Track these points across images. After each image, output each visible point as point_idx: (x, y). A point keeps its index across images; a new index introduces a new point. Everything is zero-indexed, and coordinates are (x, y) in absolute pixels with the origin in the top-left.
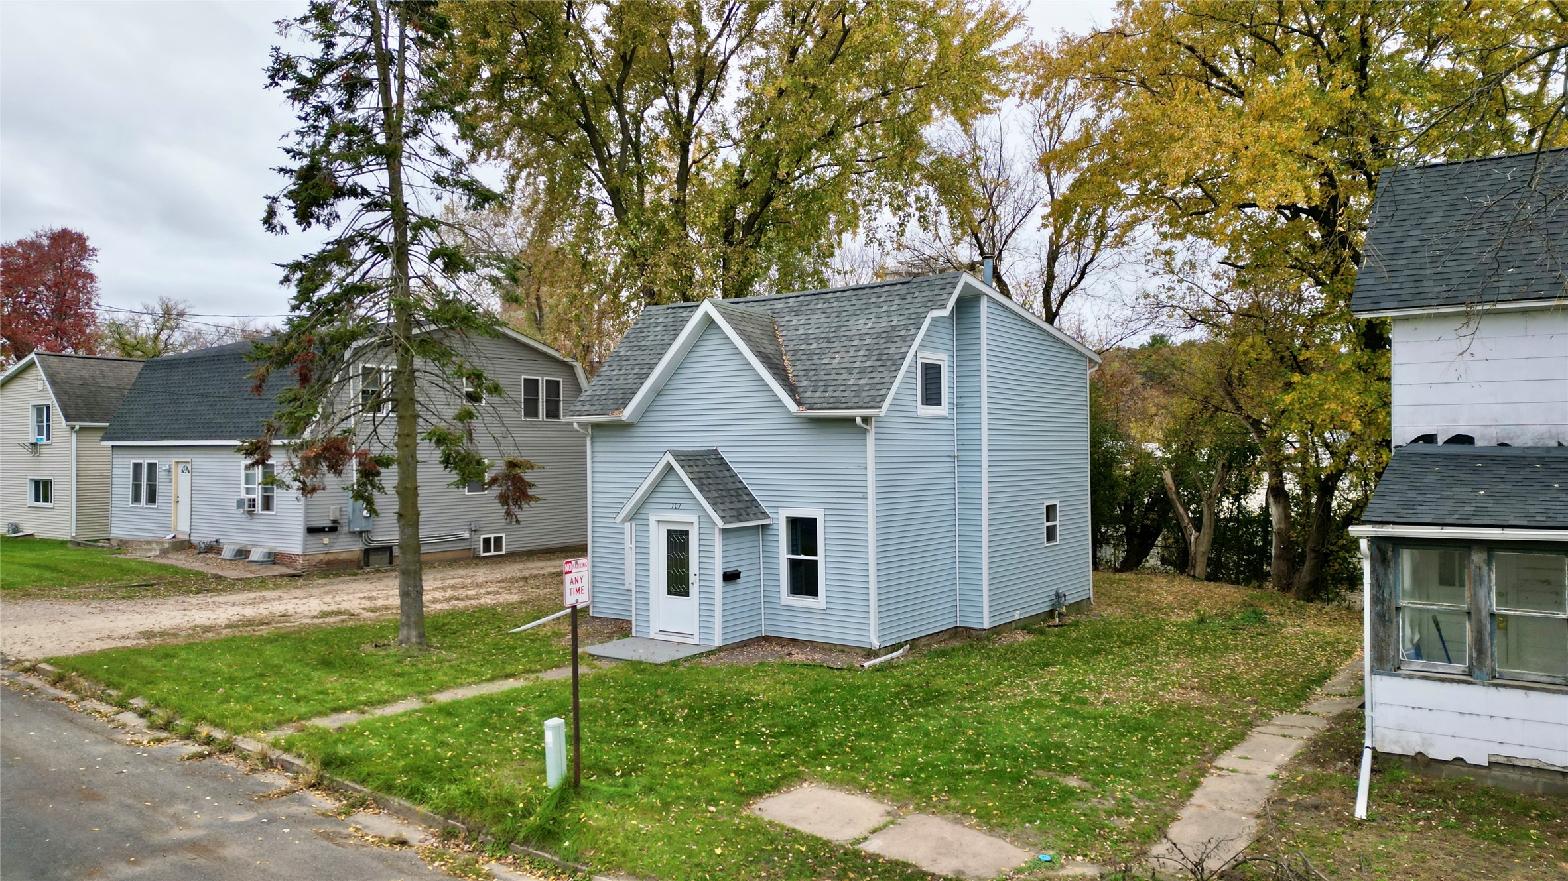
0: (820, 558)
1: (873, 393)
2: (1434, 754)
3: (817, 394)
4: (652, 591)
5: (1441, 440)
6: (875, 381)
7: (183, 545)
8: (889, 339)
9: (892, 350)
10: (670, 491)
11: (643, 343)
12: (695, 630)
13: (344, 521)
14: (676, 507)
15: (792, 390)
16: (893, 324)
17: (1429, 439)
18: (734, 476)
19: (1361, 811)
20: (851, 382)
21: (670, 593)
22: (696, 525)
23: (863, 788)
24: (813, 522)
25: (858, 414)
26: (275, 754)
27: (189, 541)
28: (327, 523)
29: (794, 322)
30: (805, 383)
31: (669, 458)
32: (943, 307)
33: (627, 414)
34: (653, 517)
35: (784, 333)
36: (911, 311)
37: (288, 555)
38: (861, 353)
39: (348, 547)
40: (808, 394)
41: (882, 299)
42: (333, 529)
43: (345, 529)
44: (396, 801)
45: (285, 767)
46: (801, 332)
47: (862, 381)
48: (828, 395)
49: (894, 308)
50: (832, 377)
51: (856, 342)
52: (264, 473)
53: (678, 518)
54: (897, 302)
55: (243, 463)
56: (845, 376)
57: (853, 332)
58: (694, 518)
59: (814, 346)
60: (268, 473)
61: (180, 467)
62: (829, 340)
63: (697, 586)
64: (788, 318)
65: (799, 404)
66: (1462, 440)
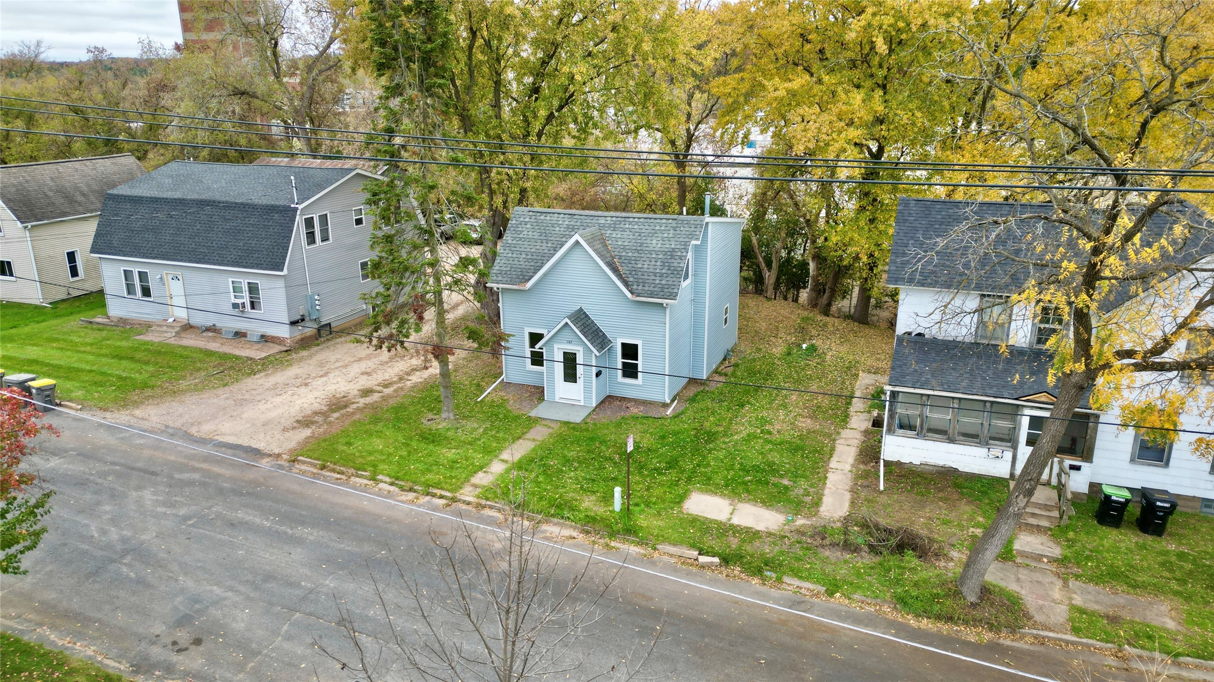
0: (640, 361)
1: (670, 290)
2: (903, 461)
3: (640, 288)
4: (556, 380)
5: (913, 335)
6: (670, 283)
7: (188, 327)
8: (672, 257)
9: (676, 265)
10: (566, 334)
11: (521, 236)
12: (582, 399)
13: (307, 314)
14: (570, 342)
15: (626, 284)
16: (673, 246)
17: (910, 334)
18: (593, 322)
19: (882, 488)
20: (657, 282)
21: (565, 381)
22: (582, 352)
23: (716, 494)
24: (636, 346)
25: (665, 301)
27: (189, 324)
28: (298, 317)
29: (614, 235)
30: (631, 279)
31: (567, 320)
32: (697, 239)
33: (529, 285)
34: (556, 346)
35: (610, 242)
36: (681, 240)
37: (278, 338)
38: (659, 263)
39: (309, 329)
40: (635, 287)
41: (663, 228)
42: (303, 320)
43: (307, 319)
45: (491, 507)
46: (620, 243)
47: (663, 282)
48: (646, 288)
49: (671, 235)
50: (646, 277)
51: (654, 256)
52: (249, 288)
53: (570, 348)
54: (672, 232)
55: (230, 280)
56: (653, 277)
57: (651, 249)
58: (581, 349)
59: (630, 254)
60: (253, 289)
61: (170, 277)
62: (638, 251)
63: (582, 379)
64: (609, 232)
65: (632, 293)
66: (920, 335)
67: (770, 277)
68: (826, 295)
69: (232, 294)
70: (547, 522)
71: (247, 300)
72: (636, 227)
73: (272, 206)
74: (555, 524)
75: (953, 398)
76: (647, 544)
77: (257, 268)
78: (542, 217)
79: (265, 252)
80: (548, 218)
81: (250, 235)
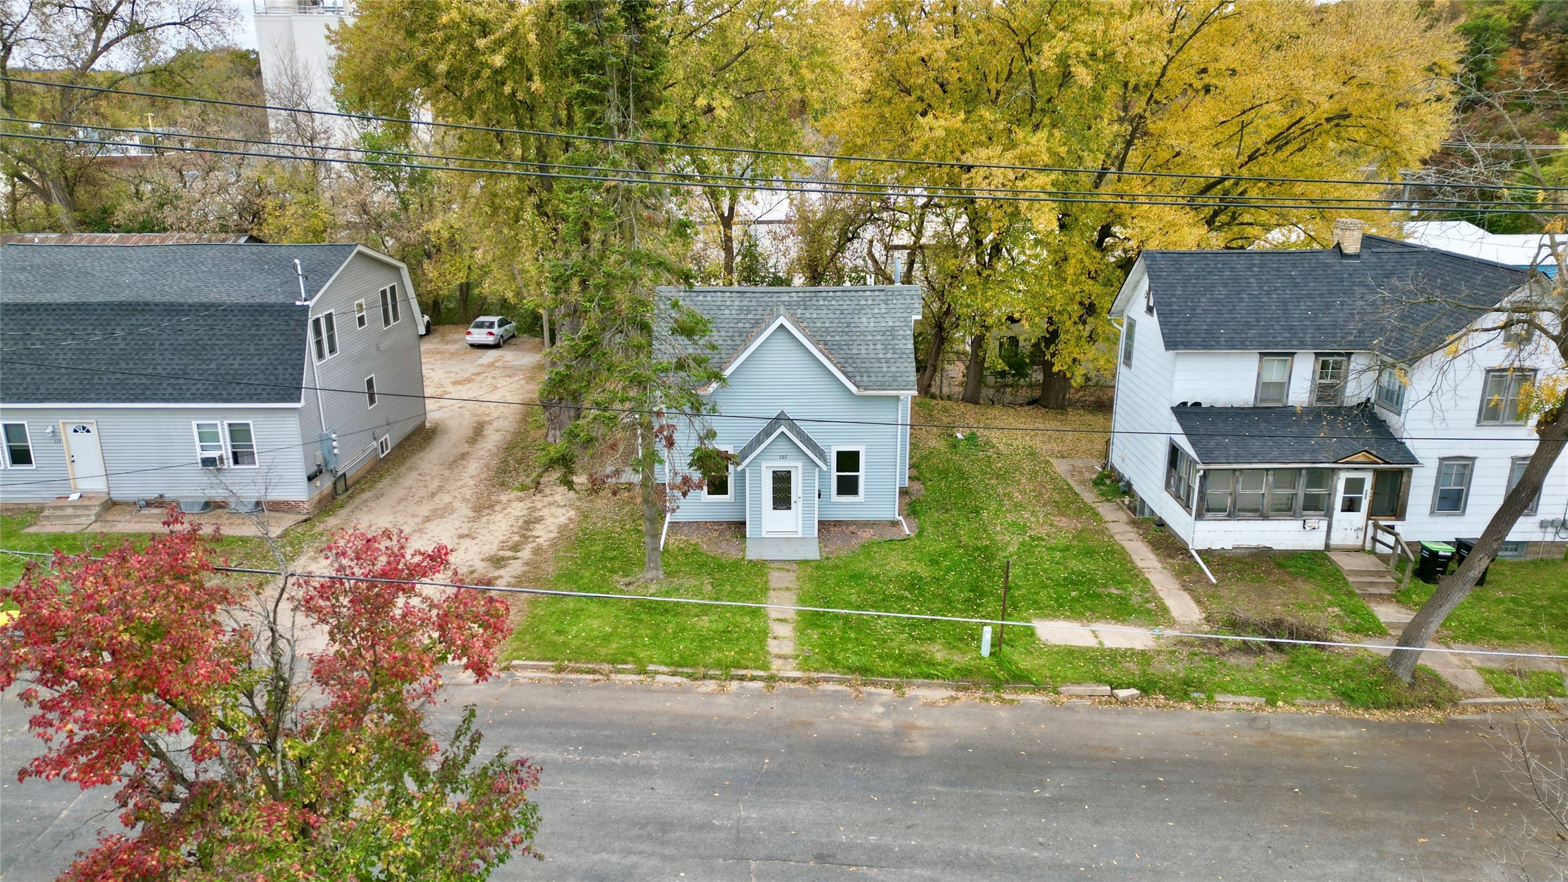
0: (861, 474)
1: (904, 378)
2: (1214, 548)
3: (865, 379)
4: (763, 509)
5: (1190, 405)
6: (902, 369)
7: (113, 505)
8: (894, 337)
9: (901, 346)
10: (779, 447)
12: (799, 529)
13: (323, 463)
14: (783, 457)
15: (849, 375)
16: (890, 324)
17: (1185, 404)
20: (885, 369)
21: (774, 508)
22: (799, 467)
24: (856, 454)
25: (901, 393)
26: (815, 675)
27: (110, 499)
28: (315, 468)
29: (808, 315)
30: (851, 369)
31: (782, 428)
32: (918, 313)
33: (711, 390)
34: (764, 465)
36: (898, 315)
37: (287, 503)
38: (879, 346)
39: (328, 483)
40: (859, 378)
41: (870, 302)
42: (321, 472)
43: (324, 469)
44: (920, 681)
45: (826, 680)
46: (819, 325)
47: (893, 369)
48: (873, 379)
49: (883, 311)
50: (868, 365)
51: (870, 337)
52: (231, 432)
53: (782, 465)
54: (883, 306)
55: (194, 423)
56: (877, 365)
57: (863, 329)
58: (799, 464)
59: (837, 338)
60: (239, 434)
61: (71, 428)
62: (847, 333)
63: (800, 504)
64: (800, 311)
65: (858, 387)
66: (1197, 404)
69: (198, 444)
70: (909, 685)
71: (227, 452)
72: (833, 302)
73: (261, 305)
74: (919, 686)
75: (1267, 470)
76: (1045, 689)
77: (251, 400)
78: (700, 298)
79: (261, 376)
80: (709, 298)
81: (226, 351)
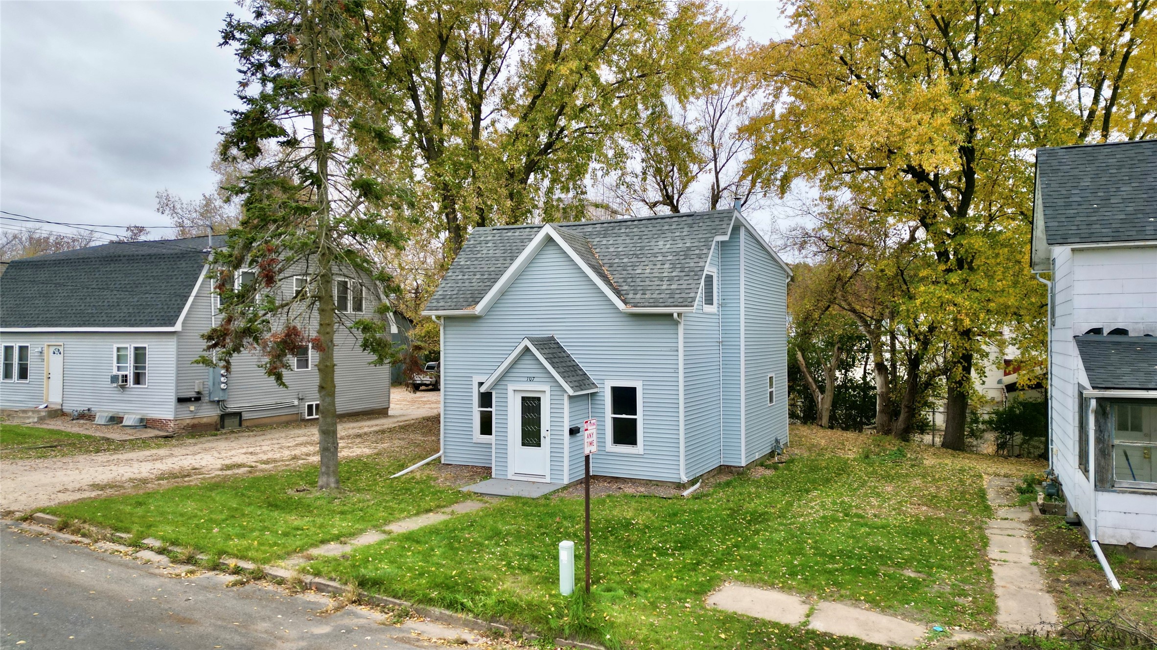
0: (639, 417)
1: (683, 295)
2: (1140, 543)
3: (638, 296)
4: (510, 443)
5: (1105, 332)
6: (684, 286)
7: (58, 414)
8: (686, 256)
9: (692, 265)
10: (527, 366)
11: (479, 255)
12: (547, 473)
13: (206, 392)
14: (531, 379)
15: (618, 293)
16: (688, 245)
17: (1097, 331)
18: (569, 356)
19: (1116, 585)
20: (664, 287)
21: (523, 444)
22: (548, 393)
24: (633, 390)
25: (674, 311)
26: (308, 579)
27: (62, 410)
28: (192, 394)
29: (604, 242)
30: (626, 288)
31: (527, 343)
32: (724, 234)
33: (479, 309)
34: (511, 387)
35: (598, 250)
36: (700, 236)
37: (160, 421)
38: (667, 266)
39: (208, 413)
40: (631, 296)
41: (673, 227)
42: (198, 399)
43: (206, 399)
44: (437, 611)
45: (320, 589)
46: (612, 250)
47: (673, 287)
48: (647, 297)
49: (685, 233)
50: (648, 283)
51: (660, 258)
52: (135, 354)
53: (532, 388)
54: (686, 229)
55: (115, 346)
56: (658, 283)
57: (656, 251)
58: (546, 388)
59: (625, 260)
60: (140, 355)
61: (52, 349)
62: (637, 256)
63: (548, 439)
64: (598, 239)
65: (625, 302)
66: (1121, 332)
67: (823, 402)
68: (902, 417)
69: (115, 364)
70: (421, 614)
71: (130, 373)
72: (635, 230)
74: (437, 619)
77: (146, 325)
78: (509, 234)
80: (517, 234)
